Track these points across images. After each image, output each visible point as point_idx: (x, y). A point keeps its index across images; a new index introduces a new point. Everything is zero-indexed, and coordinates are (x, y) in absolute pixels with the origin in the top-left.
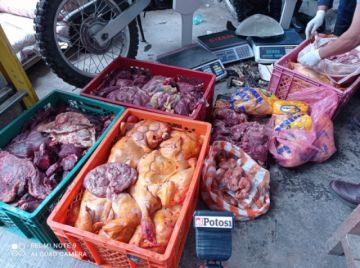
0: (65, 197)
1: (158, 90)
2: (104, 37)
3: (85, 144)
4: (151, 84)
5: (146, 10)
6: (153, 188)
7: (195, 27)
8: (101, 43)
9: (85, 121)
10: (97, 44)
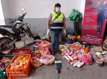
0: (8, 67)
1: (21, 52)
2: (9, 46)
3: (9, 61)
4: (19, 52)
5: (16, 41)
6: (23, 63)
7: (26, 43)
8: (8, 47)
9: (8, 58)
10: (8, 48)
